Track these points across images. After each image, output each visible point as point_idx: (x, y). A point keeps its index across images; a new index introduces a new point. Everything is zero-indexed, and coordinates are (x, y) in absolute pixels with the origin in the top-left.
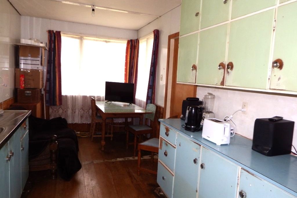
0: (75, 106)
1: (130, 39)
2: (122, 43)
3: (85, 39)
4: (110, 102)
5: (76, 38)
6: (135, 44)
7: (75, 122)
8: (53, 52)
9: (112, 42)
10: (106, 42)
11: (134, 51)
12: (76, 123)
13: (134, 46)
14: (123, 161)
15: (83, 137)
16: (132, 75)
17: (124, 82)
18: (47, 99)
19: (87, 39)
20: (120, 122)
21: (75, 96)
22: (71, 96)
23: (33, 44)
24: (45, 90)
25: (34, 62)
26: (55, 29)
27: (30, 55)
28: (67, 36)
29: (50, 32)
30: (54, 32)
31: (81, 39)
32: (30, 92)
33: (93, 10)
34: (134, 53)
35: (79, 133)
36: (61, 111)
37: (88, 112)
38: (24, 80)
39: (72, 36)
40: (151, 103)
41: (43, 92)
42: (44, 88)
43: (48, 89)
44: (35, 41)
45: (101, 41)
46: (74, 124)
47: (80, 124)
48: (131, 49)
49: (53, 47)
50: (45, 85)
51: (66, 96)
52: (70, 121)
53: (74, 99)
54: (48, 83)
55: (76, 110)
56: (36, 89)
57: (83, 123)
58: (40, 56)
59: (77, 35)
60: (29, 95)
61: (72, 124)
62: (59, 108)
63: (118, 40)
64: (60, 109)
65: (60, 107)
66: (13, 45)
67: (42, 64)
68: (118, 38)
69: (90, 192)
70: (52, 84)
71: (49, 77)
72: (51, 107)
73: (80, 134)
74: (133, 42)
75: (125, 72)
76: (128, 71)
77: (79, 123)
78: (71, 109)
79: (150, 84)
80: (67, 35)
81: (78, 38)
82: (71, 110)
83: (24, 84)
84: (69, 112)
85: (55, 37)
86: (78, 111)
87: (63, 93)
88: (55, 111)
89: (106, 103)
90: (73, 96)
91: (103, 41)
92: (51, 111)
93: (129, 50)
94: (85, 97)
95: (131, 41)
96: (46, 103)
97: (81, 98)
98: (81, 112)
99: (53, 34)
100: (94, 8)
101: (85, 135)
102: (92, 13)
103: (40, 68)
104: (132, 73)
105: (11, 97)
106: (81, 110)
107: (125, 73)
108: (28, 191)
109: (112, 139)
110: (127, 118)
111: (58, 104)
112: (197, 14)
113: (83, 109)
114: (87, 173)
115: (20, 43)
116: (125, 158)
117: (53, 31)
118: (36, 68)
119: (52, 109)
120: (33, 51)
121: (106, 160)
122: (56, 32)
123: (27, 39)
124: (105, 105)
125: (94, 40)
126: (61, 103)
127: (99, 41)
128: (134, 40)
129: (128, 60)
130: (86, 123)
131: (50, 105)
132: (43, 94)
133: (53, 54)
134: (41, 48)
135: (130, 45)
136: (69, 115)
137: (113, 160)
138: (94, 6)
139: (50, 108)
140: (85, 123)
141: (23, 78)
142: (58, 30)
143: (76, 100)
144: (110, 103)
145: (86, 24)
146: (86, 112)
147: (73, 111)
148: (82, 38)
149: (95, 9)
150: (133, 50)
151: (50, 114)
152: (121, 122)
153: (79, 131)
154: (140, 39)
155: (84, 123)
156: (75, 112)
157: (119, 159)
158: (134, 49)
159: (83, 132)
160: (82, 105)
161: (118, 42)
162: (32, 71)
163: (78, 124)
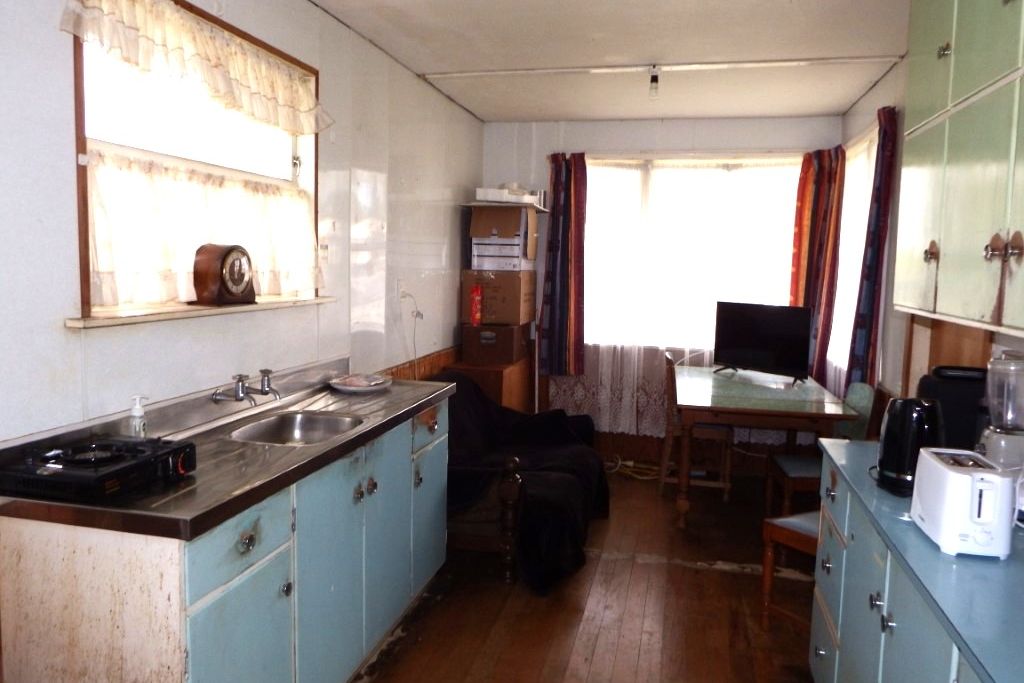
0: (621, 379)
1: (812, 150)
2: (783, 165)
3: (658, 167)
4: (730, 371)
5: (630, 166)
6: (834, 165)
7: (620, 430)
8: (561, 218)
9: (747, 166)
10: (727, 167)
11: (830, 191)
12: (622, 434)
13: (830, 174)
14: (733, 575)
15: (640, 477)
16: (817, 277)
17: (787, 304)
18: (545, 354)
19: (663, 166)
20: (769, 442)
21: (622, 348)
22: (609, 348)
23: (504, 200)
24: (538, 328)
25: (506, 251)
26: (569, 149)
27: (495, 232)
28: (606, 165)
29: (556, 159)
30: (568, 157)
31: (646, 167)
32: (494, 334)
33: (655, 79)
34: (829, 196)
35: (630, 463)
36: (580, 392)
37: (660, 399)
38: (482, 301)
39: (618, 161)
40: (863, 380)
41: (534, 335)
42: (537, 322)
43: (546, 325)
44: (512, 192)
45: (708, 166)
46: (618, 434)
47: (633, 436)
48: (818, 183)
49: (562, 202)
50: (539, 313)
51: (596, 348)
52: (604, 424)
53: (619, 356)
54: (548, 308)
55: (624, 392)
56: (507, 325)
57: (645, 436)
58: (522, 233)
59: (633, 159)
60: (490, 342)
61: (611, 433)
62: (576, 384)
63: (769, 157)
64: (579, 385)
65: (579, 381)
66: (455, 209)
67: (525, 255)
68: (770, 151)
69: (589, 640)
70: (558, 312)
71: (549, 292)
72: (555, 381)
73: (634, 467)
74: (827, 160)
75: (793, 265)
76: (804, 263)
77: (631, 433)
78: (608, 387)
79: (861, 311)
80: (605, 161)
81: (637, 167)
82: (609, 390)
83: (482, 312)
84: (604, 396)
85: (571, 171)
86: (629, 395)
87: (589, 339)
88: (565, 391)
89: (715, 372)
90: (615, 348)
91: (718, 166)
92: (552, 390)
93: (811, 188)
94: (652, 353)
95: (819, 154)
96: (540, 368)
97: (639, 354)
98: (638, 397)
99: (564, 163)
100: (656, 71)
101: (647, 475)
102: (651, 88)
103: (524, 266)
104: (818, 270)
105: (445, 347)
106: (638, 391)
107: (794, 270)
108: (439, 598)
109: (726, 497)
110: (796, 431)
111: (572, 372)
112: (943, 52)
113: (645, 391)
114: (601, 585)
115: (476, 201)
116: (745, 565)
117: (564, 155)
118: (510, 268)
119: (557, 385)
120: (506, 218)
121: (678, 561)
122: (573, 155)
123: (494, 187)
124: (715, 380)
125: (688, 167)
126: (580, 370)
127: (702, 167)
128: (829, 151)
129: (807, 222)
130: (655, 436)
131: (551, 373)
132: (534, 341)
133: (564, 222)
134: (523, 210)
135: (812, 169)
136: (602, 406)
137: (699, 563)
138: (654, 67)
139: (551, 382)
140: (651, 437)
141: (478, 295)
142: (578, 150)
143: (626, 360)
144: (733, 375)
145: (662, 119)
146: (655, 400)
147: (617, 396)
148: (650, 166)
149: (659, 73)
150: (826, 187)
151: (551, 399)
152: (772, 445)
153: (631, 460)
154: (850, 143)
155: (649, 434)
156: (621, 400)
157: (721, 566)
158: (830, 182)
159: (645, 462)
160: (644, 377)
161: (771, 165)
162: (500, 274)
163: (628, 434)
